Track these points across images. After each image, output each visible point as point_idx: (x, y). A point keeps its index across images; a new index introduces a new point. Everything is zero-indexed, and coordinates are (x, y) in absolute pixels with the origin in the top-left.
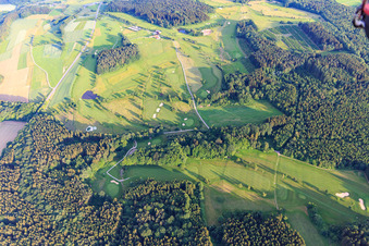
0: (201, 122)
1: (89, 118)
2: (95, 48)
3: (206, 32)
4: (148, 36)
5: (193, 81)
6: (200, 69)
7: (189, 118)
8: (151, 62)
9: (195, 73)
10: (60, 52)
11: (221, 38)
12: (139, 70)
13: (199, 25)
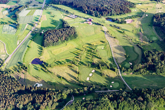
0: (125, 85)
1: (37, 77)
2: (42, 28)
3: (128, 21)
4: (83, 22)
5: (118, 55)
6: (124, 47)
7: (115, 82)
8: (85, 41)
9: (120, 50)
10: (15, 30)
11: (140, 25)
12: (76, 46)
13: (123, 16)
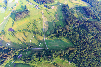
0: (45, 45)
1: (8, 40)
2: (17, 10)
3: (53, 7)
4: (34, 7)
5: (45, 27)
6: (49, 22)
7: (42, 43)
8: (33, 18)
9: (47, 24)
10: (5, 11)
11: (57, 10)
12: (29, 21)
13: (51, 4)
